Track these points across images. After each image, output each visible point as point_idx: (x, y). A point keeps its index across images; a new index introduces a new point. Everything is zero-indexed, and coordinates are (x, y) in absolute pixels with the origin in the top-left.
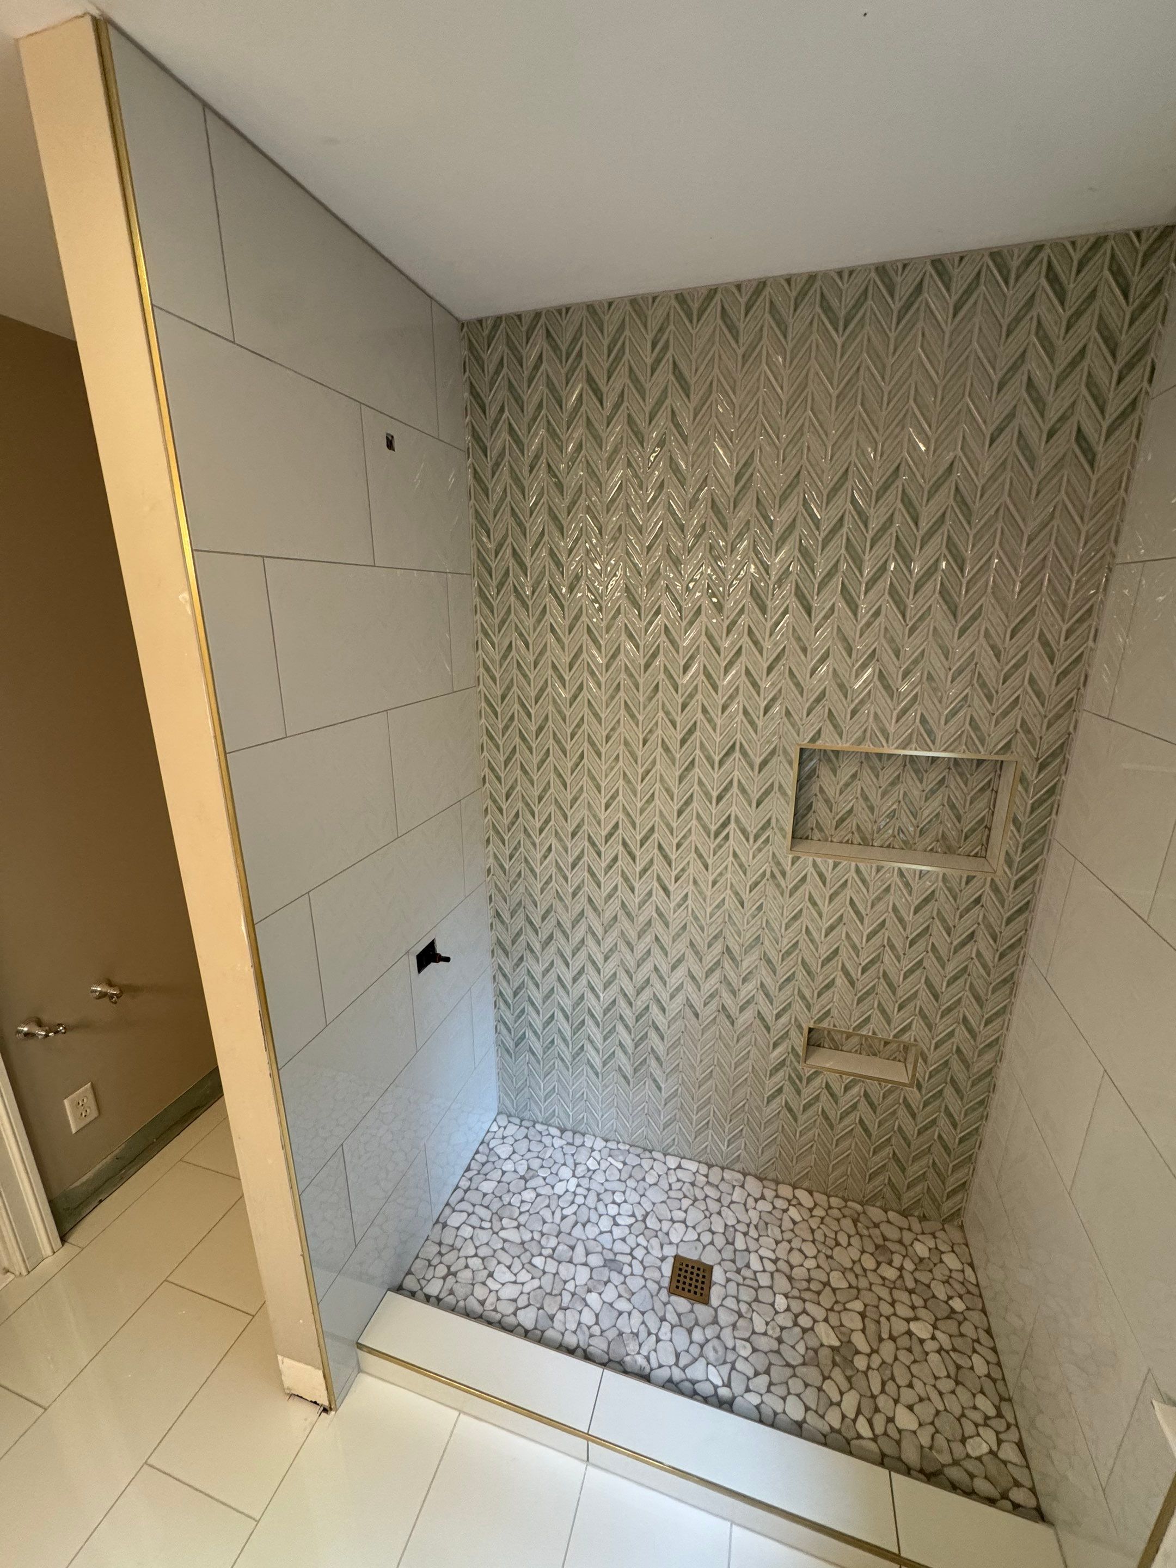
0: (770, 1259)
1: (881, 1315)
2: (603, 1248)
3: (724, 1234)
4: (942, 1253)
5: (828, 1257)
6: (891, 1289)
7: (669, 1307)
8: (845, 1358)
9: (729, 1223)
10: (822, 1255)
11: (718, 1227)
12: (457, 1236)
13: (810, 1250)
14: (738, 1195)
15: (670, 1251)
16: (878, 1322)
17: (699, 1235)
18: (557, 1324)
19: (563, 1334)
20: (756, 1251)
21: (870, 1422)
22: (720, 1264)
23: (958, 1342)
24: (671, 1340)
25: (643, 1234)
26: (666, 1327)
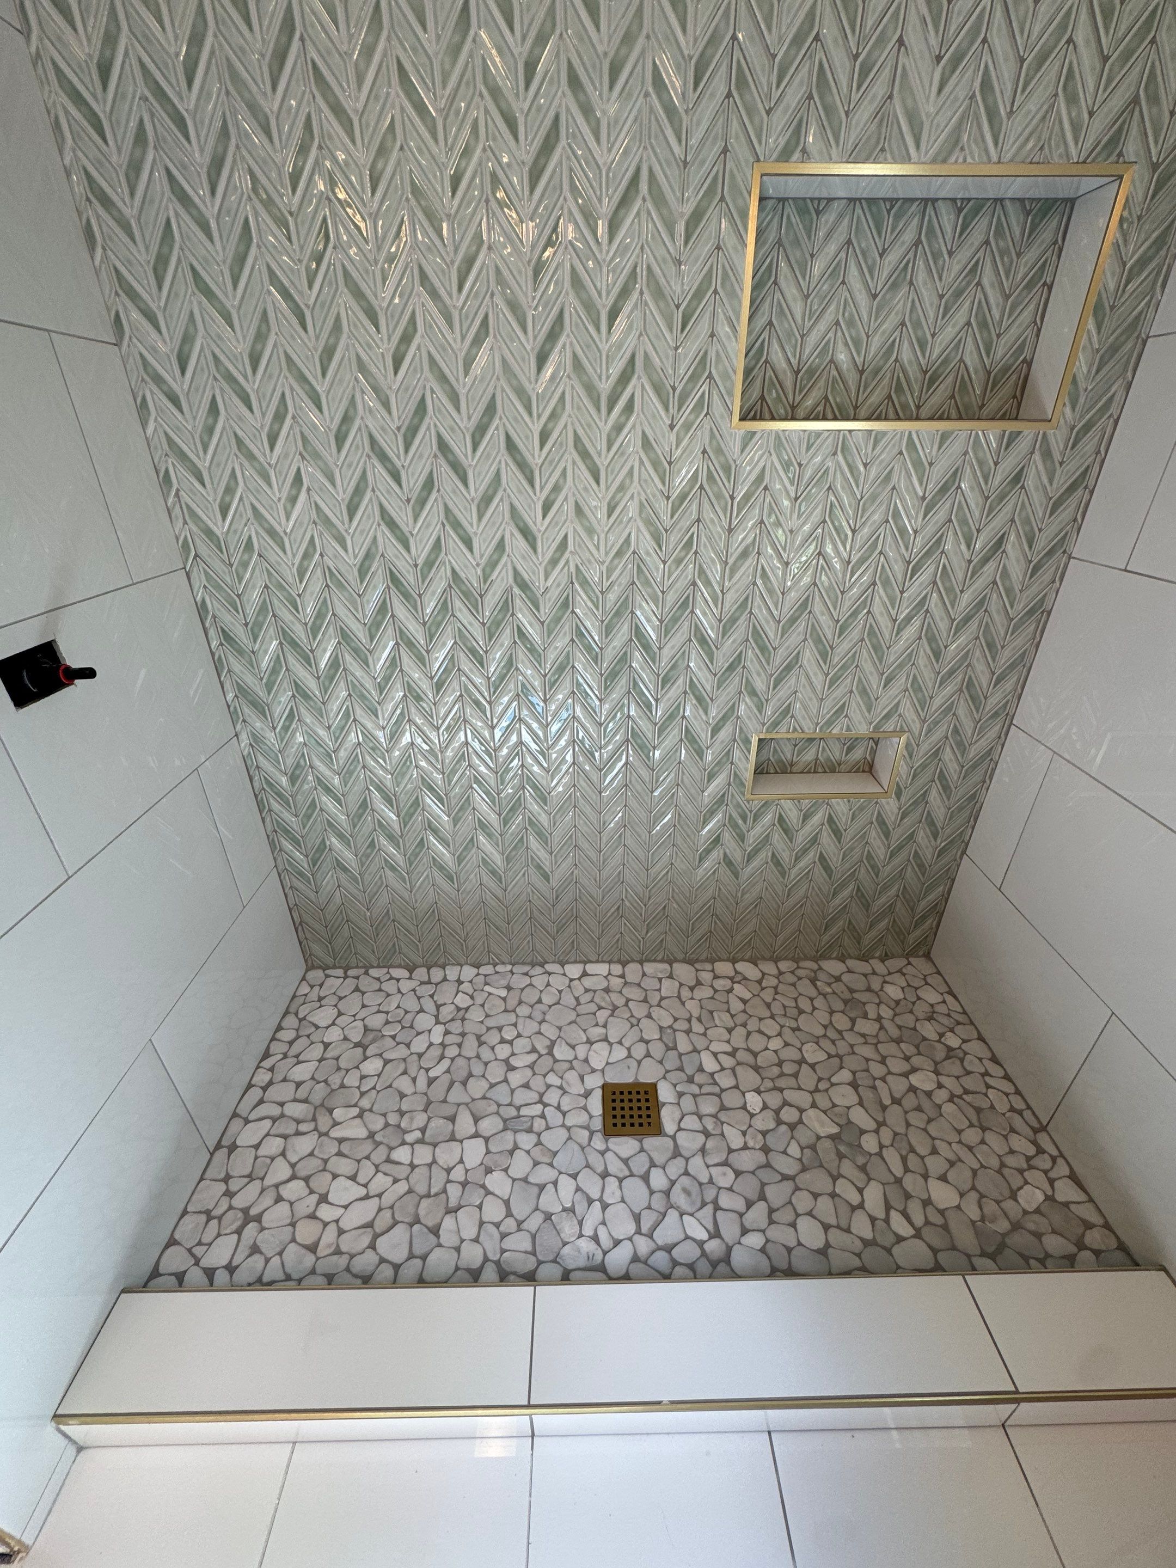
0: (725, 1053)
1: (875, 1079)
2: (499, 1105)
3: (661, 1039)
4: (916, 989)
5: (794, 1030)
6: (876, 1045)
7: (609, 1155)
8: (850, 1145)
9: (665, 1024)
10: (786, 1031)
11: (651, 1032)
12: (256, 1158)
13: (771, 1027)
14: (669, 988)
15: (594, 1082)
16: (874, 1087)
17: (629, 1049)
18: (447, 1237)
19: (458, 1250)
20: (707, 1049)
21: (905, 1215)
22: (664, 1078)
23: (968, 1082)
24: (623, 1201)
25: (552, 1070)
26: (612, 1183)
